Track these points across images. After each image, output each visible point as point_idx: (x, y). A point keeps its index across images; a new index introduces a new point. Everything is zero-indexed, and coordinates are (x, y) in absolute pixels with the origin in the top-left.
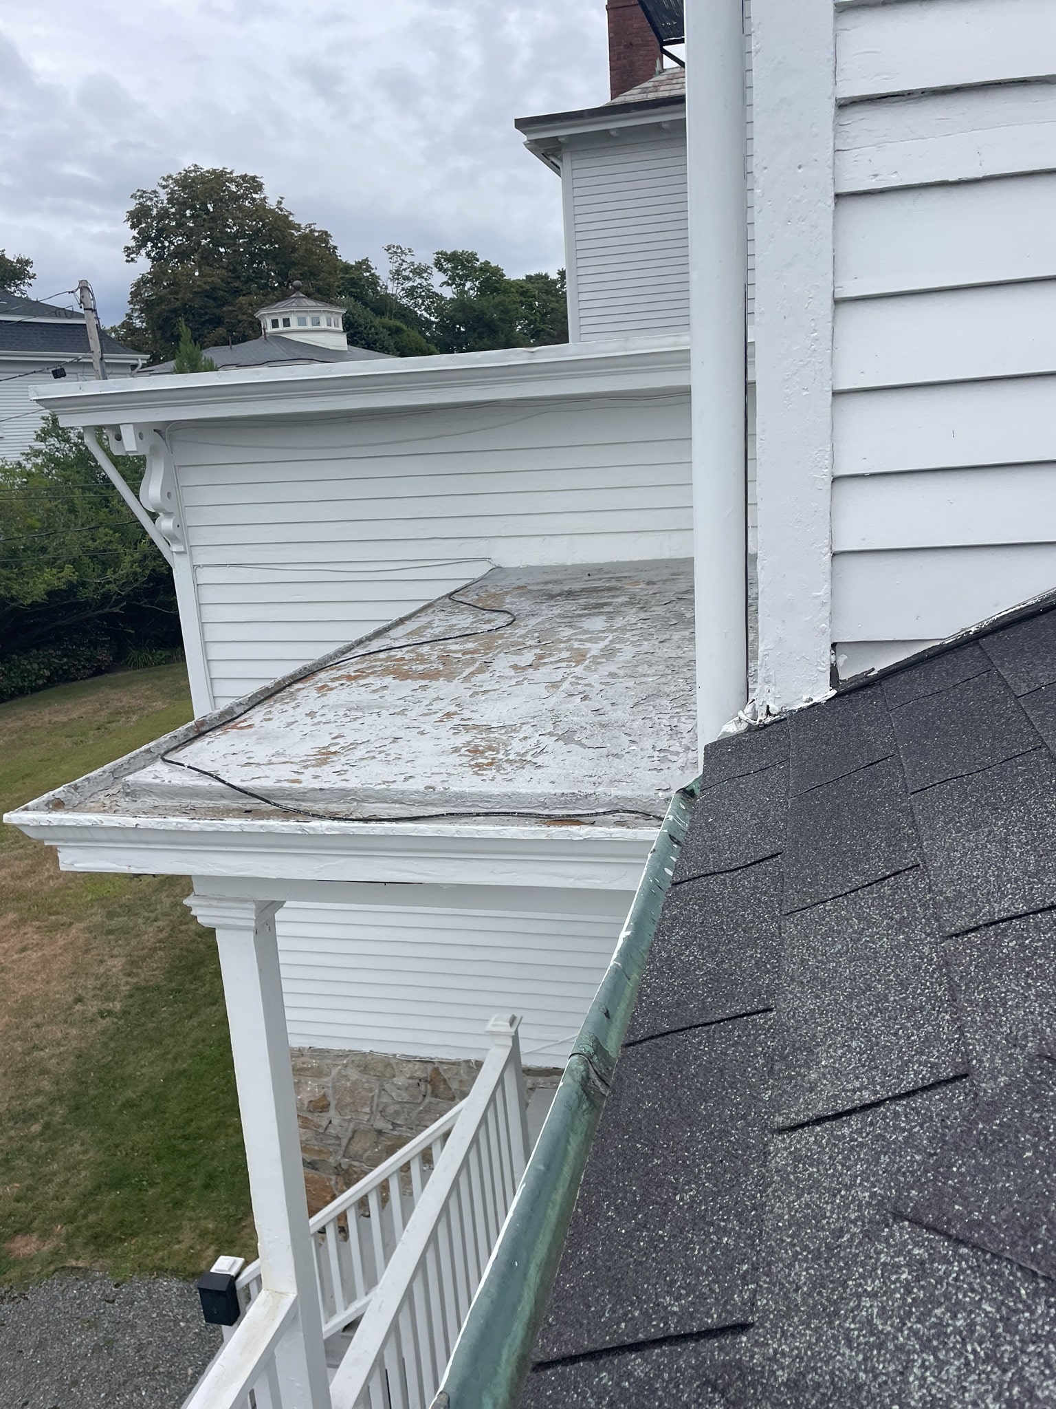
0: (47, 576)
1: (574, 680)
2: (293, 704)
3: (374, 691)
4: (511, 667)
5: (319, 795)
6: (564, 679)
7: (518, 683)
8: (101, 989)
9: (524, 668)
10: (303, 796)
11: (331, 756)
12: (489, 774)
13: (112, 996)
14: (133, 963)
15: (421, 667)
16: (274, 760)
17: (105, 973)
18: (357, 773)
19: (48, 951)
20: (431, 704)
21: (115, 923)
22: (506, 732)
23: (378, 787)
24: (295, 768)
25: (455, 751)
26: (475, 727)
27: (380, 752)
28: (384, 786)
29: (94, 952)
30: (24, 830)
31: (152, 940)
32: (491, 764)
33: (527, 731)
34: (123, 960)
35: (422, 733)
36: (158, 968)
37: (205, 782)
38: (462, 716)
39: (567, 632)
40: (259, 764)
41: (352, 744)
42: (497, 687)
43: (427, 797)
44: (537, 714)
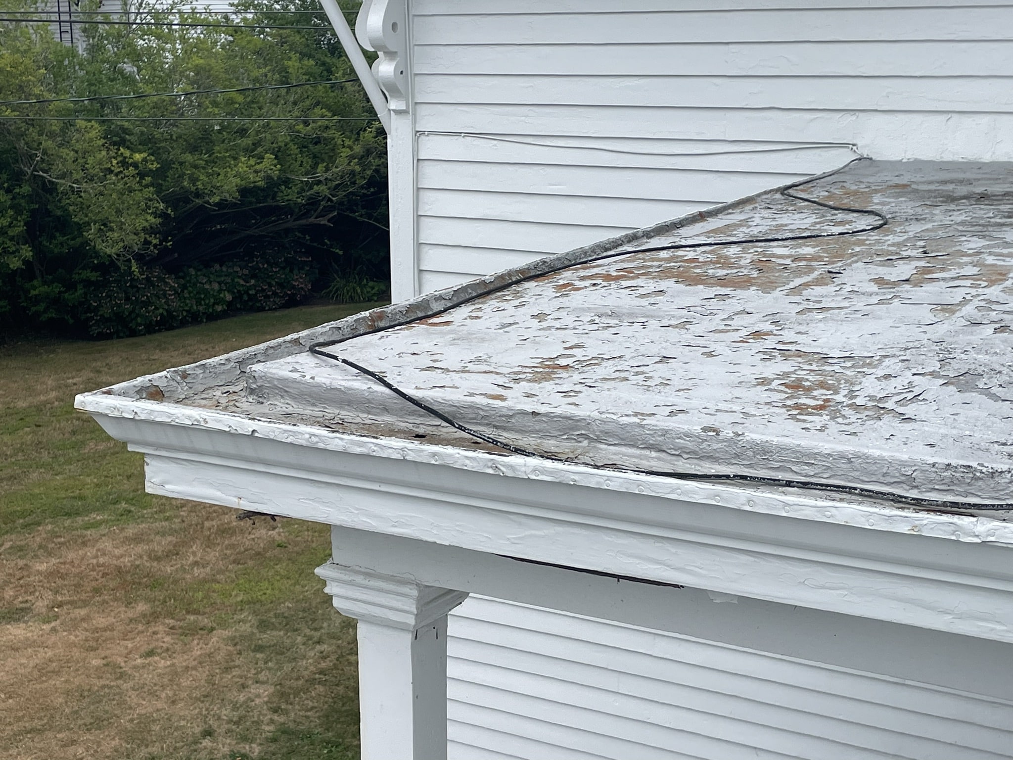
0: (242, 168)
1: (983, 304)
2: (517, 303)
3: (643, 296)
4: (871, 280)
5: (529, 422)
6: (965, 302)
7: (881, 302)
8: (237, 723)
9: (895, 284)
10: (505, 421)
11: (560, 371)
12: (817, 420)
13: (250, 736)
14: (283, 695)
15: (721, 273)
16: (471, 367)
17: (245, 702)
18: (594, 397)
19: (180, 661)
20: (730, 318)
21: (266, 637)
22: (853, 366)
23: (626, 420)
24: (501, 380)
25: (762, 384)
26: (799, 354)
27: (637, 374)
28: (636, 420)
29: (236, 672)
30: (102, 422)
31: (312, 668)
32: (822, 407)
33: (891, 366)
34: (271, 689)
35: (710, 355)
36: (312, 708)
37: (362, 385)
38: (780, 338)
39: (976, 243)
40: (448, 370)
41: (593, 358)
42: (845, 304)
43: (705, 445)
44: (911, 345)
